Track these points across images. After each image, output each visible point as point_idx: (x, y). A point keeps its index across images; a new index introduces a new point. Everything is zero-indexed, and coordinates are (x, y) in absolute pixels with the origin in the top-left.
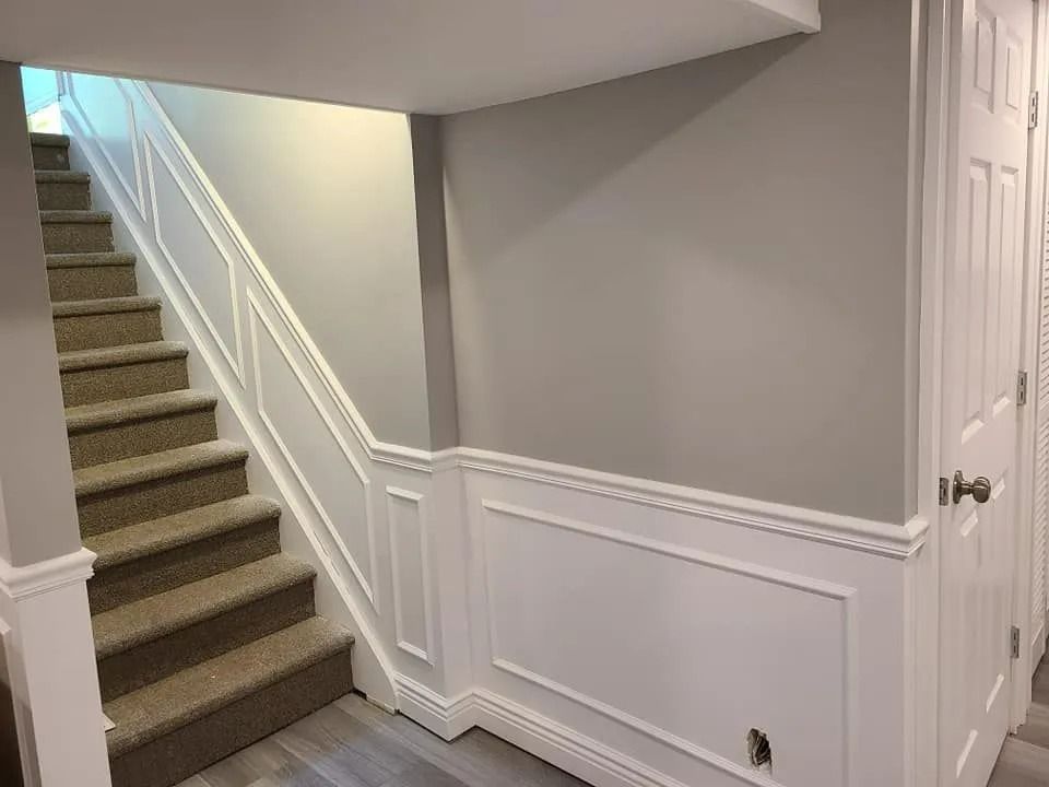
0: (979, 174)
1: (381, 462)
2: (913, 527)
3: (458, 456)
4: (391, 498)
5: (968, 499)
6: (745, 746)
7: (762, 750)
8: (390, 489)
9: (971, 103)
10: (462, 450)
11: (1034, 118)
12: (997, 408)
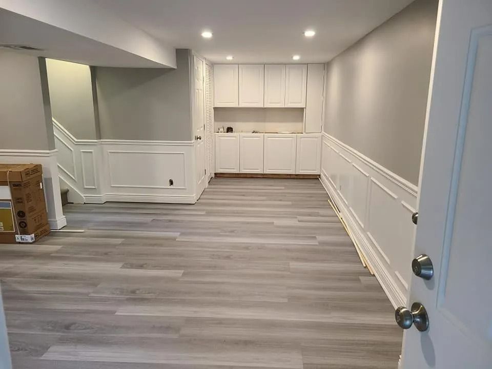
0: (197, 91)
1: (78, 144)
2: (192, 142)
3: (102, 142)
4: (82, 153)
5: (198, 139)
6: (168, 183)
7: (171, 183)
8: (81, 151)
9: (196, 80)
10: (102, 140)
11: (204, 81)
12: (201, 129)
